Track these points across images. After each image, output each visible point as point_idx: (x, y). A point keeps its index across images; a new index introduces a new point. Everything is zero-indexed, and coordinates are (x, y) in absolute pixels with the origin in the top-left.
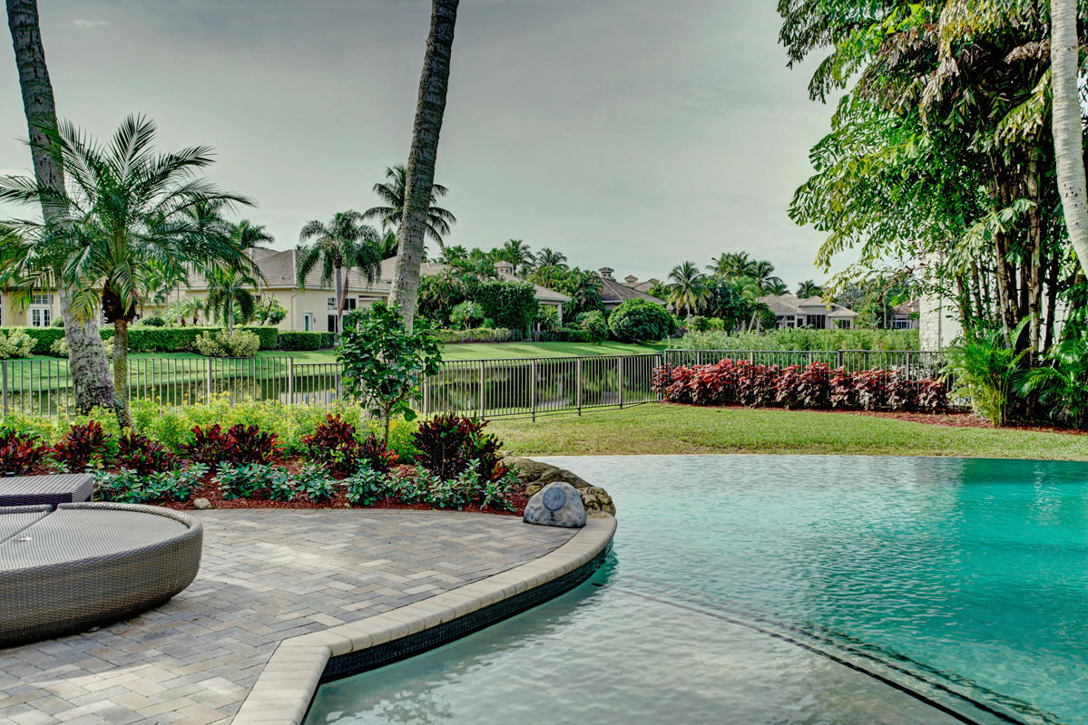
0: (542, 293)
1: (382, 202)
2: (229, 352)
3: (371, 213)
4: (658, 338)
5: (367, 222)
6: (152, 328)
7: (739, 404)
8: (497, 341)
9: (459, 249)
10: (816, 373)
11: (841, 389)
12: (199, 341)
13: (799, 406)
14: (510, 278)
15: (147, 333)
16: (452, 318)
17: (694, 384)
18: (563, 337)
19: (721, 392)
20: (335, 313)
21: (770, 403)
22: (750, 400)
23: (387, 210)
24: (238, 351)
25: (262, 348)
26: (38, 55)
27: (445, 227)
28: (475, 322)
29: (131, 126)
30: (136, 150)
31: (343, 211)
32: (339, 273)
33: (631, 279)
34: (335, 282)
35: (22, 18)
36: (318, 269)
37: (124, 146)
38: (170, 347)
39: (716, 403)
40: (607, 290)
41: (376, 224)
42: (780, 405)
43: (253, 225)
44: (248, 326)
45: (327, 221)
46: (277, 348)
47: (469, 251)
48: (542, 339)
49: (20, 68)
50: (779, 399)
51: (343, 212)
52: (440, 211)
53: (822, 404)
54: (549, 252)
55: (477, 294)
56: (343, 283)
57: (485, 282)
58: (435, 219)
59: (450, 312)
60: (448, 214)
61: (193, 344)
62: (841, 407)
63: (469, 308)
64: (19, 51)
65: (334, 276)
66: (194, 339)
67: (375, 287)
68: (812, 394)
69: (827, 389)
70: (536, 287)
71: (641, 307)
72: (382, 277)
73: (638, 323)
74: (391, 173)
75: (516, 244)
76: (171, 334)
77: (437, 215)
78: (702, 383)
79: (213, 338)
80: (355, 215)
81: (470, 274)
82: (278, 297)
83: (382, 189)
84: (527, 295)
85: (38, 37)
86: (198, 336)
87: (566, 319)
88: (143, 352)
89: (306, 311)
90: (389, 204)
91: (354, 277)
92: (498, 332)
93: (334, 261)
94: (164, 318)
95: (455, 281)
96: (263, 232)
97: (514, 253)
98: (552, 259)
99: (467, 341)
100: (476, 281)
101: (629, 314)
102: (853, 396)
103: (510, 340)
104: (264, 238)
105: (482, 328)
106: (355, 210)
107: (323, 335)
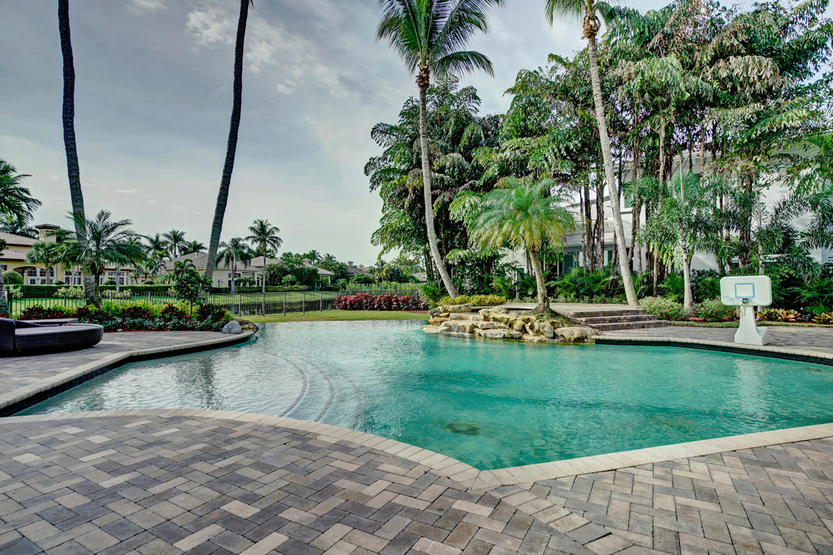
0: (321, 271)
1: (252, 234)
3: (247, 238)
5: (245, 242)
6: (149, 285)
7: (363, 309)
8: (301, 291)
9: (290, 253)
10: (388, 298)
11: (394, 303)
12: (170, 291)
13: (382, 309)
14: (308, 265)
16: (283, 281)
17: (348, 303)
18: (330, 289)
19: (357, 305)
20: (231, 279)
21: (373, 309)
22: (367, 307)
23: (254, 237)
26: (78, 186)
27: (279, 245)
28: (293, 283)
29: (103, 213)
30: (105, 220)
32: (233, 263)
33: (361, 266)
34: (231, 266)
35: (73, 174)
36: (223, 261)
37: (100, 219)
39: (356, 309)
40: (350, 270)
41: (248, 243)
42: (376, 309)
43: (198, 243)
47: (294, 254)
48: (321, 290)
49: (71, 190)
50: (375, 307)
51: (234, 238)
52: (276, 238)
53: (389, 309)
54: (328, 255)
55: (294, 272)
56: (234, 267)
57: (297, 267)
58: (274, 241)
59: (282, 279)
60: (280, 239)
62: (395, 309)
63: (290, 277)
64: (71, 185)
65: (230, 263)
67: (248, 268)
68: (386, 305)
69: (391, 303)
70: (319, 269)
71: (362, 277)
72: (252, 265)
74: (255, 222)
75: (314, 252)
76: (156, 288)
77: (275, 239)
78: (351, 302)
80: (240, 239)
81: (291, 264)
83: (252, 229)
84: (315, 271)
85: (79, 180)
86: (169, 289)
87: (332, 282)
89: (219, 279)
90: (255, 235)
91: (240, 265)
92: (302, 287)
93: (230, 258)
94: (154, 282)
95: (285, 266)
96: (203, 246)
97: (313, 256)
98: (329, 258)
99: (289, 291)
100: (294, 266)
102: (399, 305)
103: (307, 290)
104: (203, 248)
105: (296, 286)
106: (240, 237)
107: (226, 288)
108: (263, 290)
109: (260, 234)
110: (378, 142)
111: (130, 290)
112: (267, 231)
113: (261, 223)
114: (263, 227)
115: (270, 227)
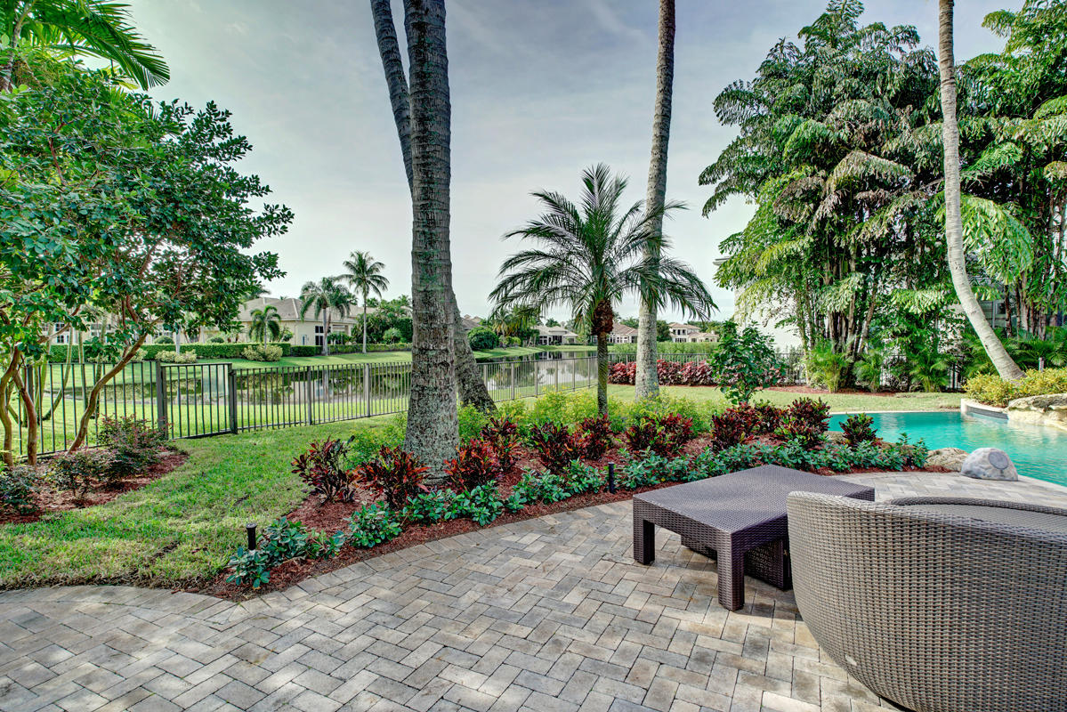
1: (347, 271)
2: (265, 358)
3: (343, 277)
4: (492, 348)
6: (218, 344)
12: (246, 352)
15: (214, 347)
16: (385, 337)
20: (322, 334)
23: (350, 276)
24: (271, 357)
25: (284, 355)
27: (385, 287)
28: (396, 339)
31: (327, 276)
32: (325, 312)
34: (323, 316)
36: (312, 309)
38: (228, 355)
41: (345, 284)
44: (276, 342)
45: (318, 282)
46: (291, 355)
52: (380, 277)
55: (396, 324)
56: (327, 318)
57: (400, 317)
58: (378, 282)
59: (384, 335)
60: (384, 278)
61: (242, 353)
63: (393, 331)
65: (322, 313)
66: (243, 350)
71: (483, 331)
73: (482, 339)
74: (353, 255)
76: (228, 348)
77: (379, 279)
79: (254, 349)
80: (334, 279)
82: (288, 325)
83: (348, 264)
86: (245, 349)
88: (211, 358)
89: (303, 334)
90: (351, 273)
91: (333, 314)
93: (322, 304)
95: (383, 317)
99: (394, 350)
100: (395, 317)
101: (477, 335)
105: (401, 343)
106: (333, 276)
107: (314, 348)
108: (364, 350)
109: (358, 272)
110: (718, 116)
111: (194, 350)
112: (368, 267)
113: (360, 256)
114: (362, 262)
115: (372, 262)
